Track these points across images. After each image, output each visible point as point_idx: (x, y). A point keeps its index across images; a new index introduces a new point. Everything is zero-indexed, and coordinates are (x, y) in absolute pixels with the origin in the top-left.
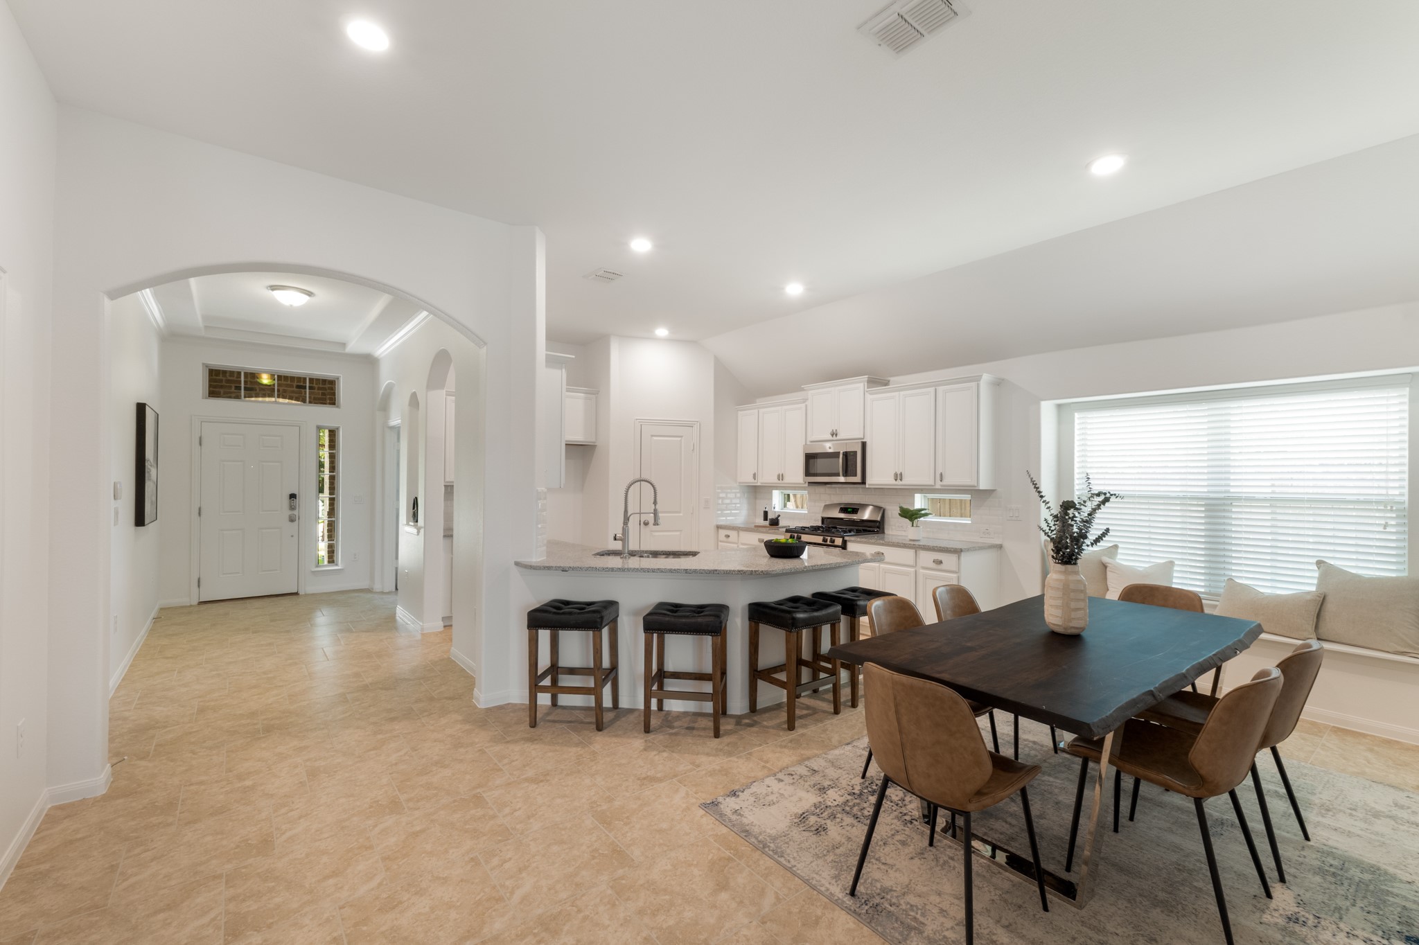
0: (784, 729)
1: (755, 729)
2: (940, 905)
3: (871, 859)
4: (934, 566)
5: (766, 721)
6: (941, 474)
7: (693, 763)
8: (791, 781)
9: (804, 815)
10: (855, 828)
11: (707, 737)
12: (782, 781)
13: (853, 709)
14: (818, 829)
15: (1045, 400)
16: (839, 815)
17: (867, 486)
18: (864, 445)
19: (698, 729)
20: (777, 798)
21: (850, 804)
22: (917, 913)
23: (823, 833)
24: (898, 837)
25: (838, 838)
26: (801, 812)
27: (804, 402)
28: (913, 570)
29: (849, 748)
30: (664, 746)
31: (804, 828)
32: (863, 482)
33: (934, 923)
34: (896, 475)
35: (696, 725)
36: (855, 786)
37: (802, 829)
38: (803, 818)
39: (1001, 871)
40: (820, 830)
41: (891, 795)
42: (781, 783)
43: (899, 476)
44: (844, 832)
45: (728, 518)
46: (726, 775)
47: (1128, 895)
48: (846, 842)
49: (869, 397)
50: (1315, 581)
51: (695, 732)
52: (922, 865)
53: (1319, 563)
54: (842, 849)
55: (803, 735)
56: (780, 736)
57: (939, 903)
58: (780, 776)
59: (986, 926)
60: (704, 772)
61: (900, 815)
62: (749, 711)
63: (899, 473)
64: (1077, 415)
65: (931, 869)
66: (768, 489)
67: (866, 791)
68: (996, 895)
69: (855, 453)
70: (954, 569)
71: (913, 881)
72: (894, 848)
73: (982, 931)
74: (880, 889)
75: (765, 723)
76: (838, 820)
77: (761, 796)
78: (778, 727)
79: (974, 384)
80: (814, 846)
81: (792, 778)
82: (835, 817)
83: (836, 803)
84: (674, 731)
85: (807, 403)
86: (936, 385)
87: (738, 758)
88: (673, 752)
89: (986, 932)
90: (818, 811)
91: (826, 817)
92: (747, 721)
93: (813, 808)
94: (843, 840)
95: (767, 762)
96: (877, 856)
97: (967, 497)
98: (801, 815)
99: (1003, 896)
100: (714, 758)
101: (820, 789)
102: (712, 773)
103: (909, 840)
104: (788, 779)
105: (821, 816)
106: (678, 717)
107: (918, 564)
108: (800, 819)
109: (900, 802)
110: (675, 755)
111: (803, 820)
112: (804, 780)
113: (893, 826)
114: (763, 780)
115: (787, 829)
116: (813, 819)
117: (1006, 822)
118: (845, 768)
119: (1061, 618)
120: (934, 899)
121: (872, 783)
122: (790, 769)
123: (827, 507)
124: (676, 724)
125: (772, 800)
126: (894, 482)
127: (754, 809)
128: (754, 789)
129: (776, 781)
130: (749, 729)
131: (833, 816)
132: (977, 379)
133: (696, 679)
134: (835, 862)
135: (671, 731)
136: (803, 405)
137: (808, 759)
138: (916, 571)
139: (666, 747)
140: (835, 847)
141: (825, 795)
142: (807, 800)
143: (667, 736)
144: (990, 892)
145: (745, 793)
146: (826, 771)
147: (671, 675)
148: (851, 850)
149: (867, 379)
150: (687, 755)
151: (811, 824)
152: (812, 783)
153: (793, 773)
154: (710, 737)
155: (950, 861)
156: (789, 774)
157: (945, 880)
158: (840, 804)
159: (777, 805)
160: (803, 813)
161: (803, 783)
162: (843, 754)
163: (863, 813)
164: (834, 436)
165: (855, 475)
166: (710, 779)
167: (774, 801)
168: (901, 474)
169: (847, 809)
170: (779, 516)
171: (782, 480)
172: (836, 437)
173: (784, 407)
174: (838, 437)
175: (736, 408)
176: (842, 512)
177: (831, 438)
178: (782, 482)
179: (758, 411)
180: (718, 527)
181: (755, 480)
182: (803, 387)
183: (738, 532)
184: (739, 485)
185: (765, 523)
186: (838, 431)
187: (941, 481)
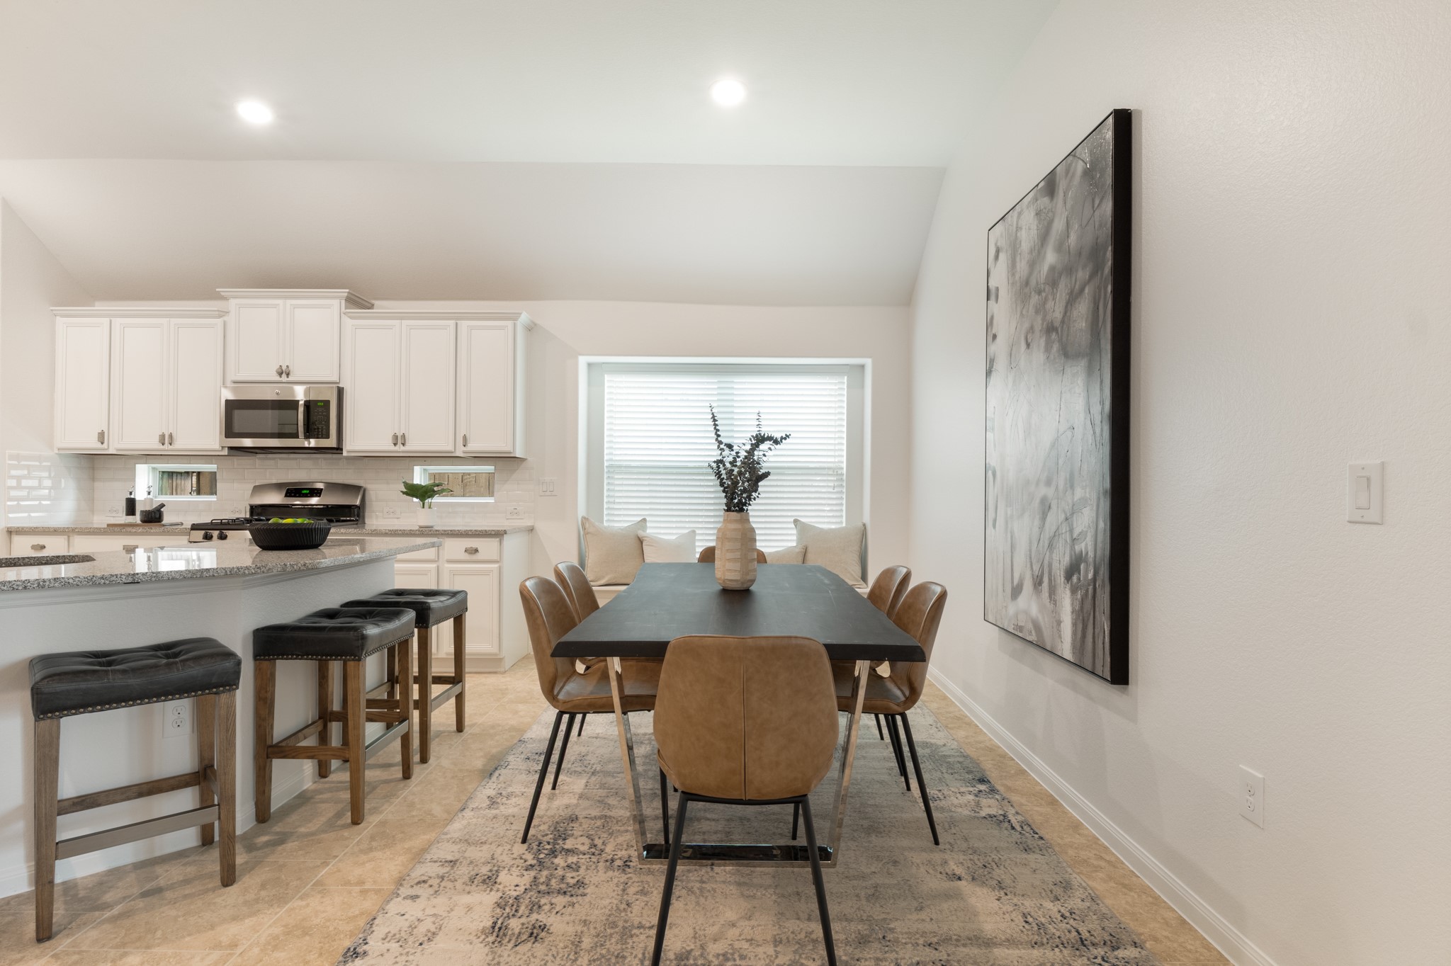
0: (344, 827)
1: (290, 845)
2: (742, 937)
3: (630, 931)
4: (466, 556)
5: (300, 826)
6: (465, 438)
7: (218, 946)
8: (431, 891)
9: (499, 925)
10: (576, 905)
11: (206, 891)
12: (417, 897)
13: (425, 765)
14: (532, 933)
15: (583, 355)
16: (543, 901)
17: (345, 454)
18: (340, 392)
19: (171, 887)
20: (434, 923)
21: (542, 880)
22: (735, 960)
23: (543, 934)
24: (632, 890)
25: (571, 930)
26: (489, 924)
27: (220, 317)
28: (434, 565)
29: (468, 813)
30: (117, 947)
31: (513, 942)
32: (339, 449)
33: (759, 959)
34: (395, 437)
35: (162, 882)
36: (524, 857)
37: (511, 945)
38: (497, 931)
39: (752, 869)
40: (536, 933)
41: (576, 846)
42: (418, 901)
43: (398, 439)
44: (567, 918)
45: (33, 515)
46: (305, 933)
47: (847, 835)
48: (585, 929)
49: (348, 322)
50: (795, 538)
51: (169, 895)
52: (686, 904)
53: (796, 522)
54: (587, 942)
55: (383, 823)
56: (347, 839)
57: (740, 935)
58: (405, 891)
59: (799, 929)
60: (256, 950)
61: (608, 863)
62: (255, 823)
63: (399, 435)
64: (607, 377)
65: (698, 903)
66: (127, 460)
67: (542, 856)
68: (771, 895)
69: (327, 403)
70: (495, 557)
71: (697, 928)
72: (643, 904)
73: (799, 937)
74: (676, 959)
75: (302, 830)
76: (547, 908)
77: (403, 934)
78: (331, 825)
79: (509, 324)
80: (550, 958)
81: (426, 885)
82: (540, 907)
83: (522, 889)
84: (116, 911)
85: (225, 318)
86: (458, 317)
87: (301, 898)
88: (148, 947)
89: (802, 935)
90: (508, 910)
91: (527, 912)
92: (264, 839)
93: (498, 910)
94: (579, 928)
95: (361, 883)
96: (636, 923)
97: (489, 468)
98: (493, 928)
99: (777, 892)
100: (254, 919)
101: (484, 880)
102: (275, 944)
103: (646, 886)
104: (423, 891)
105: (519, 914)
106: (101, 883)
107: (440, 556)
108: (495, 934)
109: (593, 850)
110: (157, 950)
111: (501, 933)
112: (450, 880)
113: (615, 881)
114: (382, 909)
115: (490, 957)
116: (515, 924)
117: (708, 819)
118: (490, 840)
119: (740, 571)
120: (732, 933)
121: (540, 843)
122: (413, 875)
123: (258, 489)
124: (109, 897)
125: (428, 931)
126: (392, 448)
127: (411, 958)
128: (380, 930)
129: (409, 901)
130: (280, 848)
131: (535, 907)
132: (514, 317)
133: (140, 795)
134: (594, 961)
135: (108, 914)
136: (219, 321)
137: (424, 850)
138: (438, 567)
139: (124, 945)
140: (577, 944)
141: (497, 885)
142: (481, 903)
143: (107, 926)
144: (764, 895)
145: (371, 942)
146: (467, 855)
147: (74, 804)
148: (598, 935)
149: (346, 294)
150: (187, 939)
151: (517, 931)
152: (466, 878)
153: (425, 878)
154: (214, 890)
155: (704, 885)
156: (419, 883)
157: (721, 907)
158: (528, 886)
159: (441, 934)
160: (495, 923)
161: (450, 885)
162: (469, 824)
163: (568, 884)
164: (284, 375)
165: (328, 436)
166: (281, 955)
167: (433, 929)
168: (404, 436)
169: (543, 888)
170: (163, 505)
171: (171, 444)
172: (288, 377)
173: (174, 321)
174: (291, 378)
175: (52, 310)
176: (290, 496)
177: (277, 378)
178: (170, 447)
179: (111, 321)
180: (10, 532)
181: (102, 443)
182: (219, 292)
183: (69, 537)
184: (56, 454)
185: (131, 519)
186: (291, 368)
187: (465, 446)
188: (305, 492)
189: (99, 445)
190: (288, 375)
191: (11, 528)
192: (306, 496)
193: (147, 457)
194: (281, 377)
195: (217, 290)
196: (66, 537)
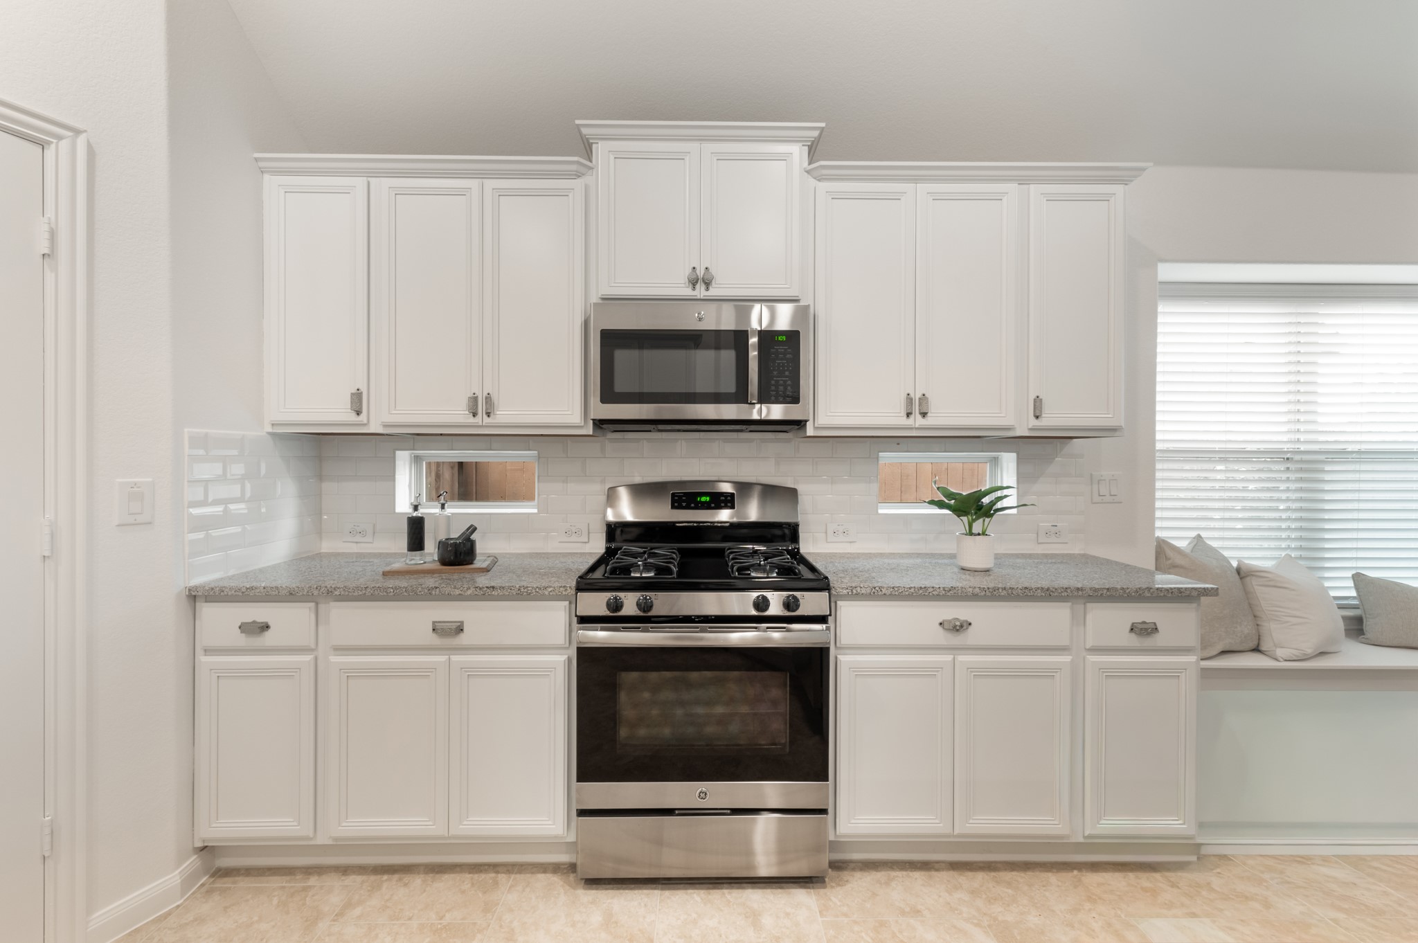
4: (1133, 640)
6: (1038, 402)
15: (1168, 261)
17: (811, 430)
27: (578, 175)
28: (1066, 658)
34: (909, 401)
43: (914, 406)
63: (916, 397)
66: (388, 444)
69: (792, 336)
79: (1118, 190)
126: (903, 420)
136: (577, 185)
138: (1075, 661)
149: (815, 134)
164: (700, 286)
165: (795, 399)
168: (924, 398)
170: (473, 529)
171: (488, 415)
172: (707, 289)
173: (490, 184)
174: (714, 292)
175: (256, 160)
176: (680, 507)
177: (687, 292)
178: (487, 420)
179: (369, 183)
180: (194, 597)
181: (358, 413)
182: (578, 126)
183: (317, 604)
184: (269, 434)
185: (416, 559)
186: (713, 271)
187: (1037, 417)
188: (704, 499)
189: (352, 417)
190: (708, 284)
191: (196, 588)
192: (706, 506)
193: (417, 438)
194: (694, 288)
195: (577, 122)
196: (312, 605)
